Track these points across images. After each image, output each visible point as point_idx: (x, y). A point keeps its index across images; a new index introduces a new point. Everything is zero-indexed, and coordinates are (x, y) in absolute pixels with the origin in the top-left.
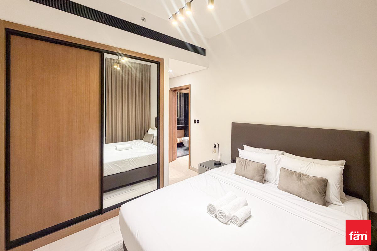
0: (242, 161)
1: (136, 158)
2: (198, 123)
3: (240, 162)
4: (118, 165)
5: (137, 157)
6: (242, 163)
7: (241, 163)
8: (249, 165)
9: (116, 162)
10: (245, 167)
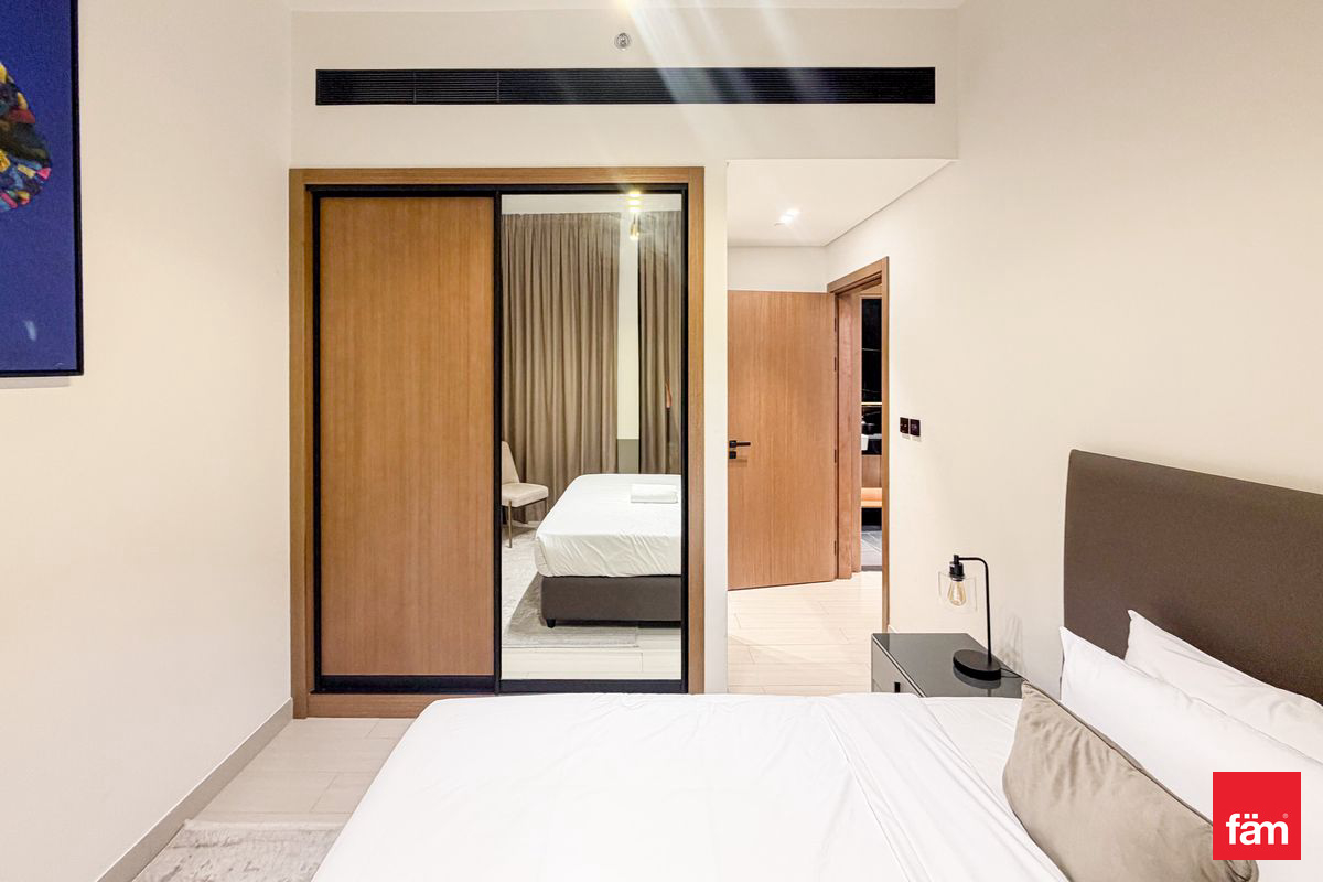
0: (1050, 726)
1: (656, 538)
2: (916, 433)
3: (1036, 724)
4: (598, 551)
5: (661, 538)
6: (1047, 736)
7: (1042, 732)
8: (1098, 784)
9: (593, 539)
10: (1066, 781)
